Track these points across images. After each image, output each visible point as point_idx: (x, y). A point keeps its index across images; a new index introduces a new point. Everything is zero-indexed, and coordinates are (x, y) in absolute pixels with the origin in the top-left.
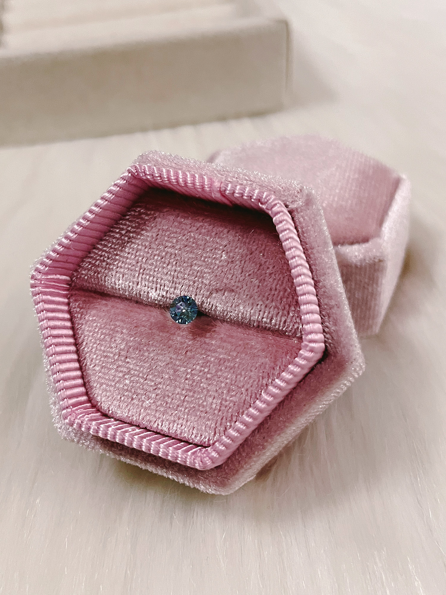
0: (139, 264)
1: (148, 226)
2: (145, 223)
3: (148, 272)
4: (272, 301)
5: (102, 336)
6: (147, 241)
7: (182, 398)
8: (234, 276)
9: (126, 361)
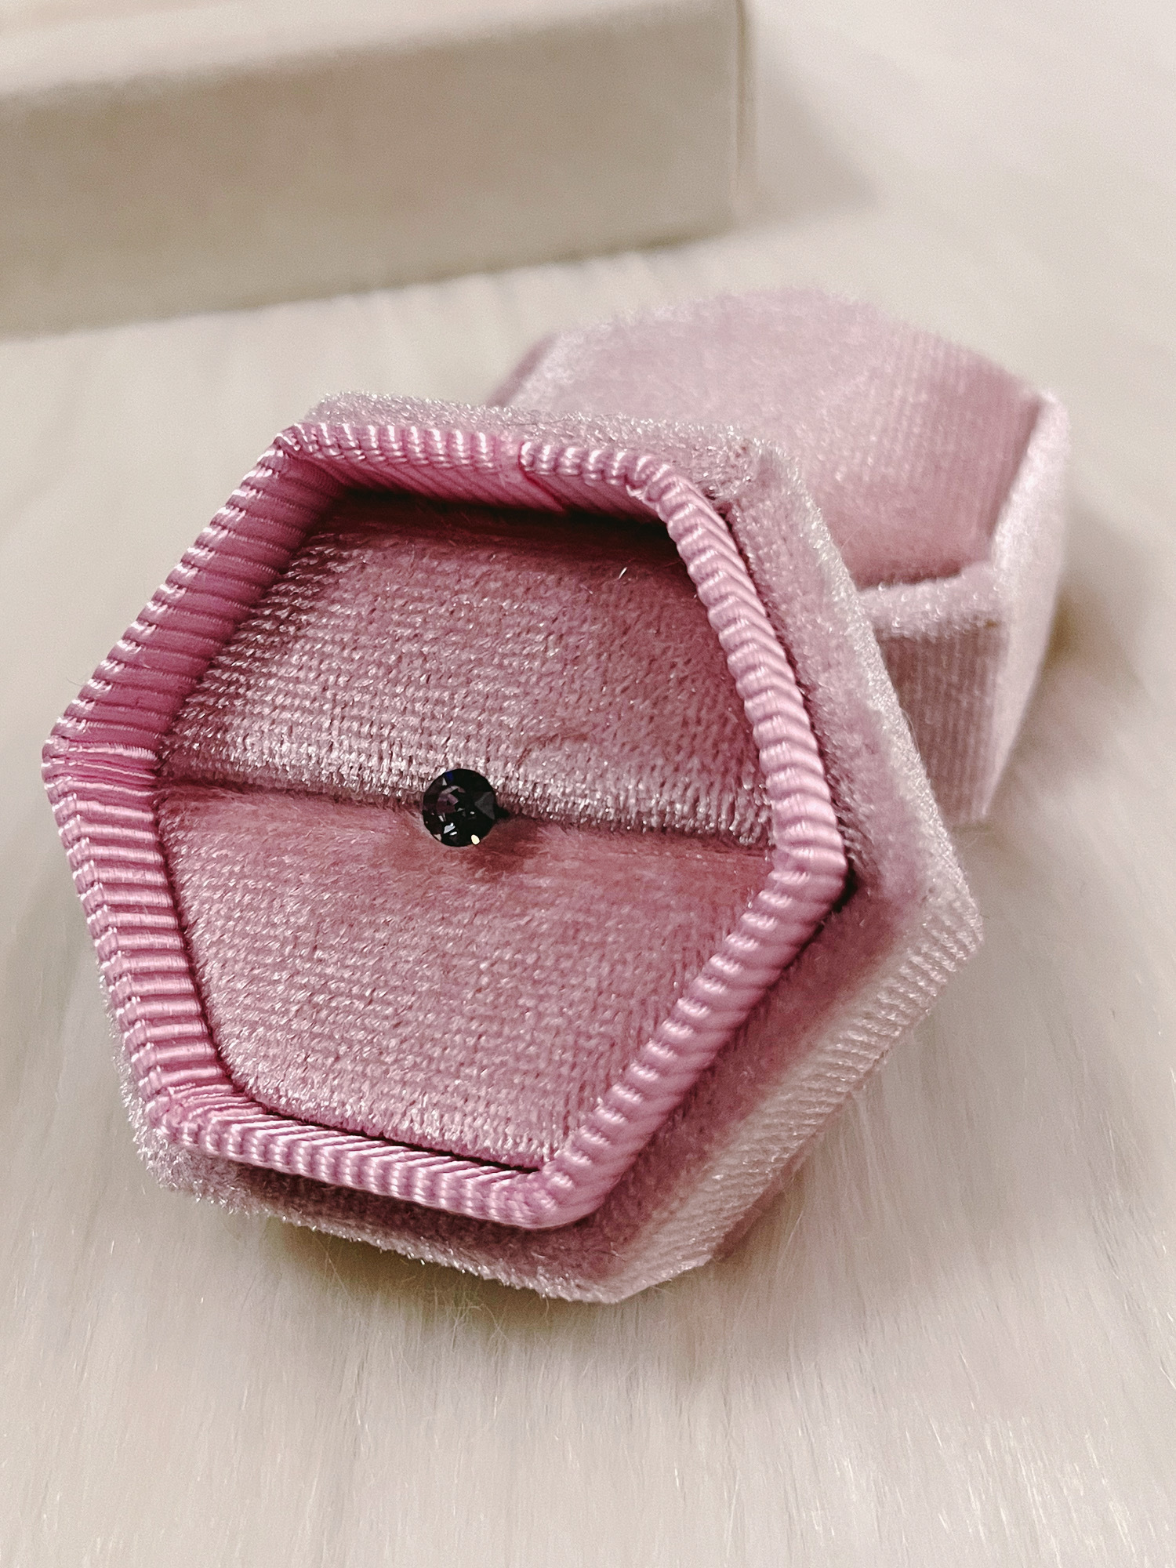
0: (329, 694)
1: (346, 591)
2: (337, 583)
3: (355, 711)
4: (690, 755)
5: (247, 898)
6: (345, 630)
7: (471, 1041)
8: (585, 698)
9: (315, 957)
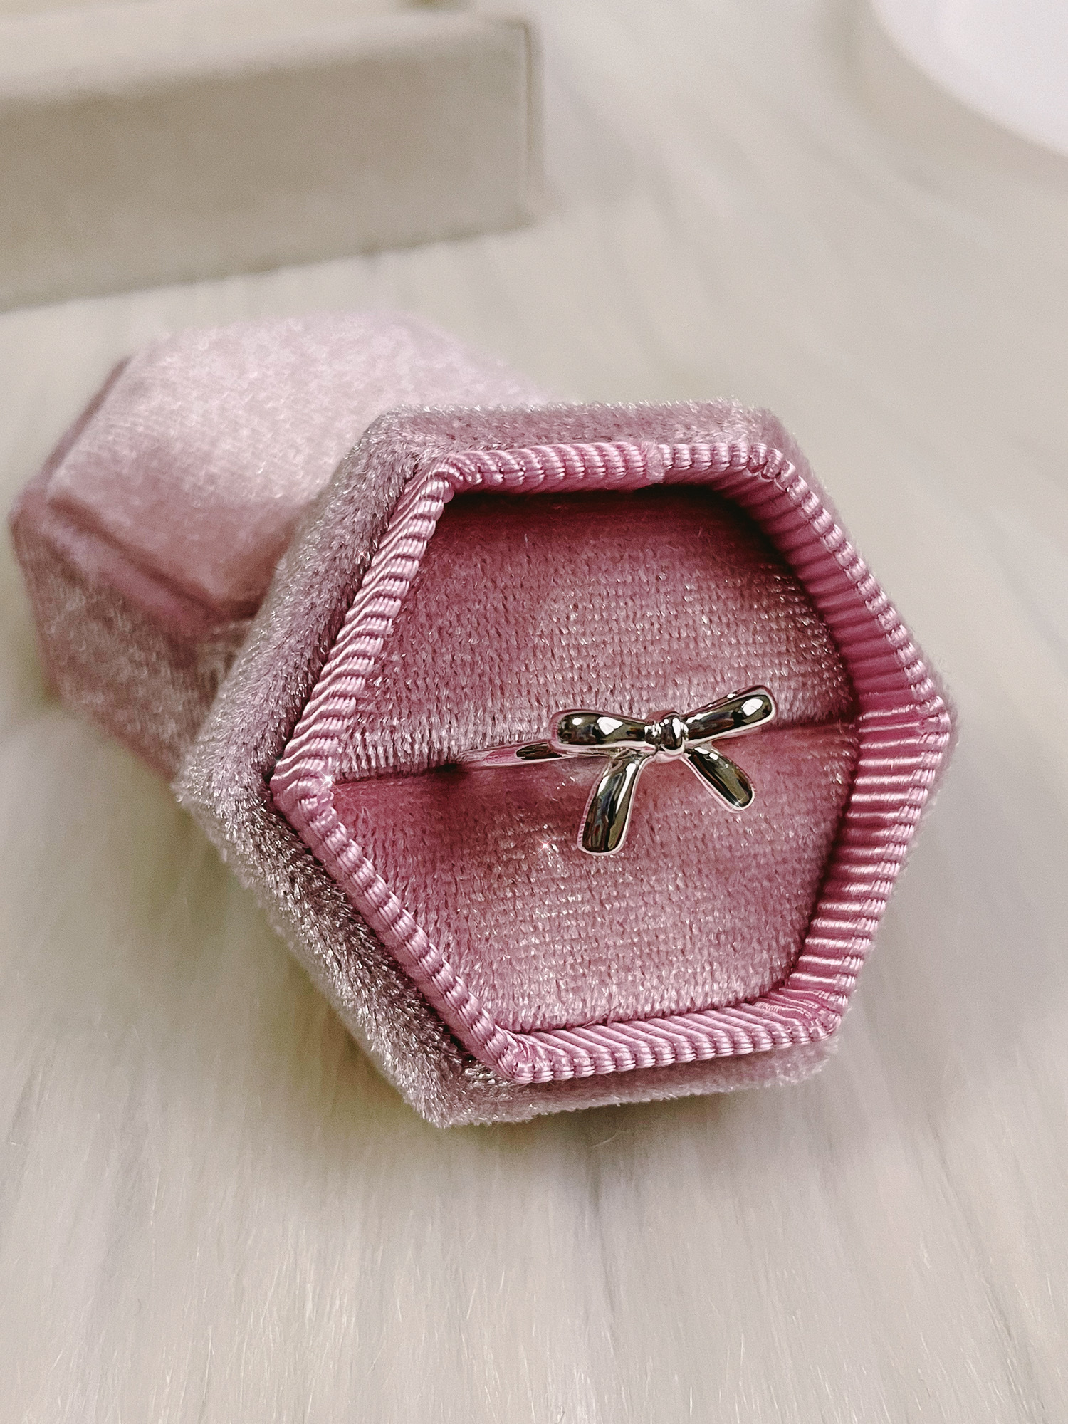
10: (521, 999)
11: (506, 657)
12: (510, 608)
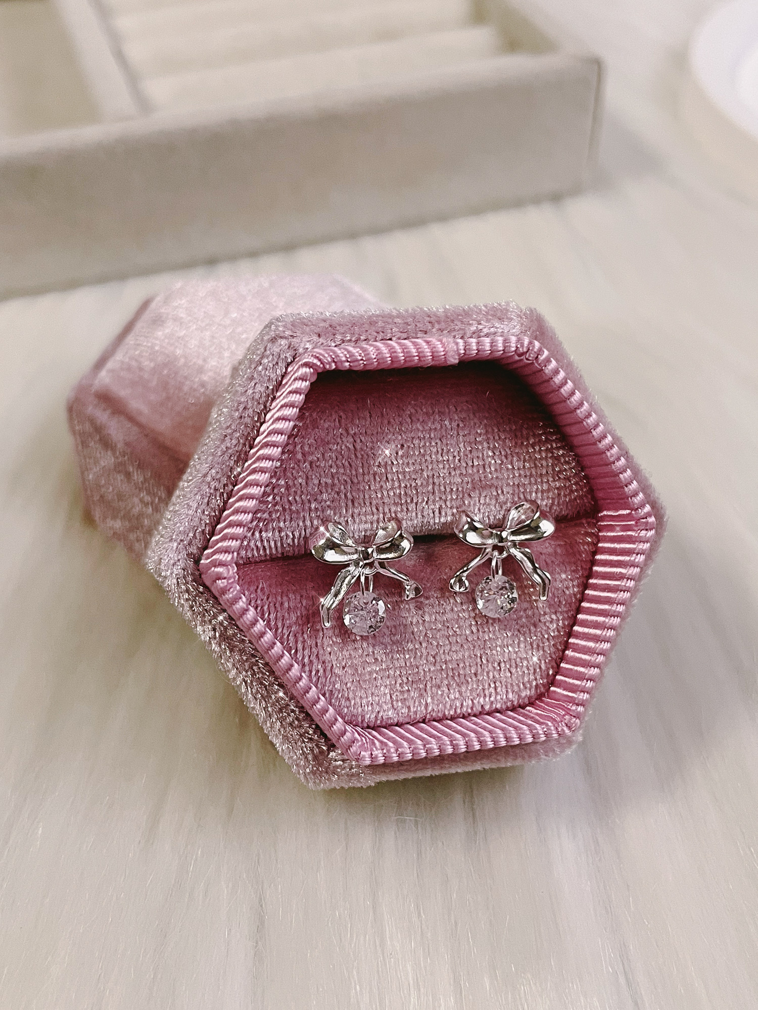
10: (366, 707)
11: (356, 481)
12: (358, 447)
